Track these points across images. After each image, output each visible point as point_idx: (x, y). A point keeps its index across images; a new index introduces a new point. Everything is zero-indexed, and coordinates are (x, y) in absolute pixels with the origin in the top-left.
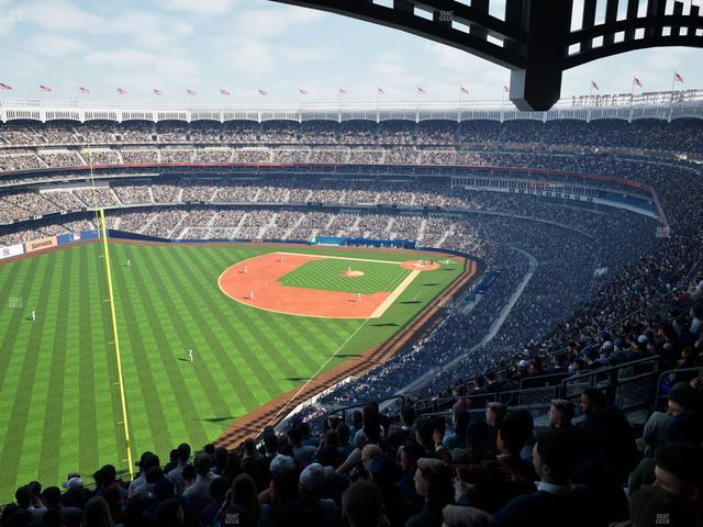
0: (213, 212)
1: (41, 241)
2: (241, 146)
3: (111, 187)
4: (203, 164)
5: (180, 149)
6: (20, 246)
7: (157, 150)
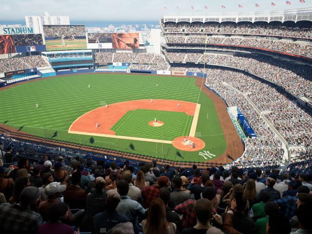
0: (250, 78)
1: (180, 72)
2: (295, 39)
3: (234, 56)
4: (265, 49)
5: (270, 39)
6: (170, 71)
7: (259, 39)
